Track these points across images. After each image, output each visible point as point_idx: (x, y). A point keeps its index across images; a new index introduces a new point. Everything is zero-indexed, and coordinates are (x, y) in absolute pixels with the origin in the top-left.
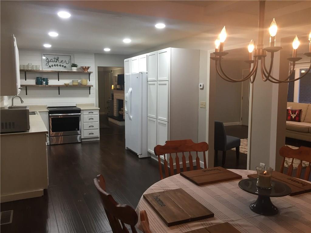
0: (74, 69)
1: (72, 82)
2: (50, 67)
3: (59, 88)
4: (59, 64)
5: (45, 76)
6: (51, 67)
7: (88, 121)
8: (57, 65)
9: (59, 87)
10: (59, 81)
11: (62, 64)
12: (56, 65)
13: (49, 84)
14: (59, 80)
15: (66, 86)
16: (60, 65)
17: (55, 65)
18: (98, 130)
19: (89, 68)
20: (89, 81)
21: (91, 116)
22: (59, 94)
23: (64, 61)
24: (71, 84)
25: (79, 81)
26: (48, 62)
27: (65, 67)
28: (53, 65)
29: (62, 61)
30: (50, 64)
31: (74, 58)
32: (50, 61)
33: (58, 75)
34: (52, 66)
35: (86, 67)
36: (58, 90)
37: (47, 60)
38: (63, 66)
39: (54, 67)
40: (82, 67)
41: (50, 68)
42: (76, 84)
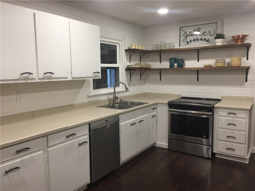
0: (219, 42)
1: (216, 62)
2: (188, 43)
3: (198, 71)
4: (199, 38)
5: (181, 56)
6: (190, 43)
11: (204, 37)
12: (196, 39)
13: (186, 66)
14: (199, 61)
15: (208, 70)
16: (201, 39)
17: (194, 40)
18: (244, 145)
19: (244, 37)
20: (247, 59)
21: (231, 119)
22: (198, 80)
23: (207, 32)
24: (214, 66)
25: (228, 60)
26: (187, 36)
27: (208, 41)
28: (192, 39)
30: (189, 39)
31: (223, 25)
32: (188, 35)
34: (191, 41)
35: (239, 36)
36: (197, 75)
37: (185, 35)
38: (205, 40)
39: (193, 42)
40: (233, 37)
41: (188, 45)
42: (220, 64)
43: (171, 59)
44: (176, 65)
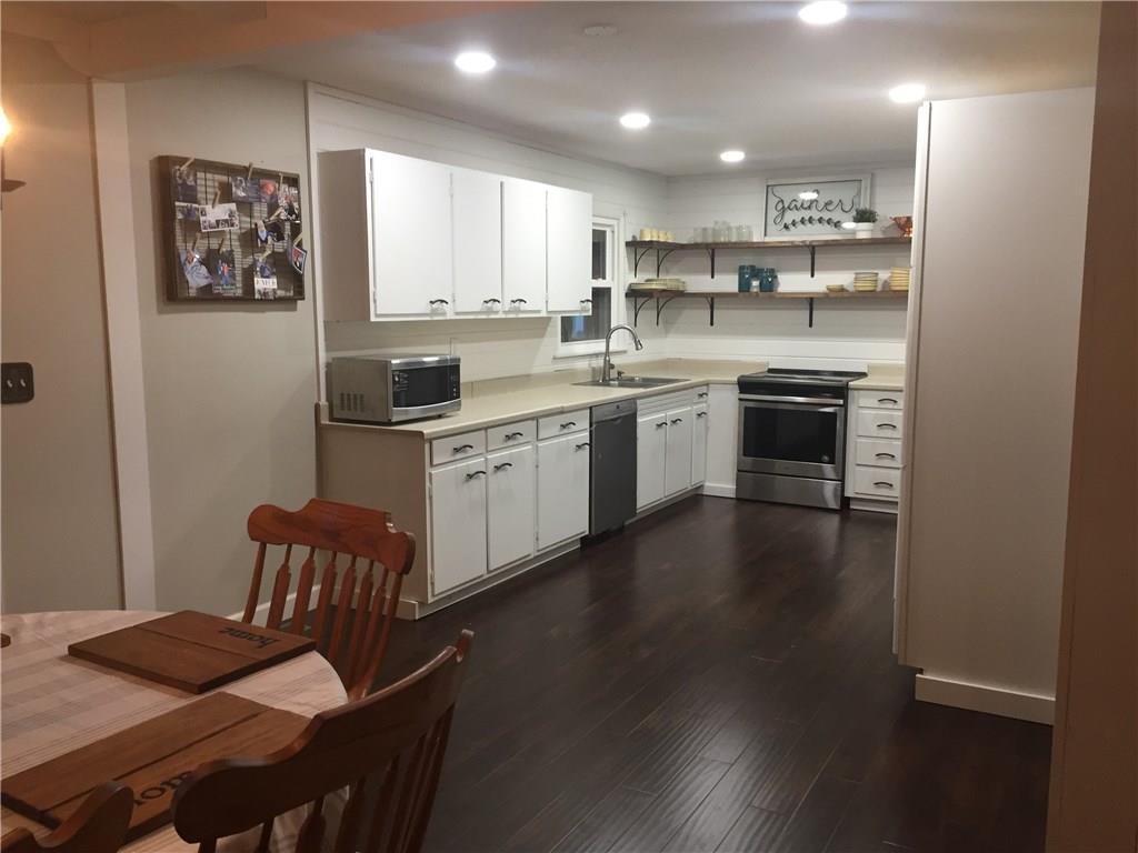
0: (864, 231)
1: (856, 279)
2: (786, 227)
3: (811, 302)
4: (816, 217)
5: (767, 262)
6: (792, 227)
7: (875, 431)
8: (811, 220)
9: (812, 299)
10: (812, 276)
11: (826, 215)
12: (807, 218)
13: (781, 289)
14: (816, 275)
15: (837, 299)
16: (820, 220)
17: (803, 221)
21: (886, 413)
22: (811, 325)
23: (836, 203)
24: (851, 289)
25: (883, 275)
26: (784, 210)
28: (798, 219)
29: (826, 204)
30: (789, 217)
31: (872, 187)
32: (788, 207)
33: (813, 255)
34: (794, 223)
35: (909, 218)
36: (808, 312)
37: (780, 206)
38: (829, 221)
39: (801, 227)
40: (895, 219)
41: (786, 233)
42: (866, 286)
43: (742, 268)
44: (755, 283)
